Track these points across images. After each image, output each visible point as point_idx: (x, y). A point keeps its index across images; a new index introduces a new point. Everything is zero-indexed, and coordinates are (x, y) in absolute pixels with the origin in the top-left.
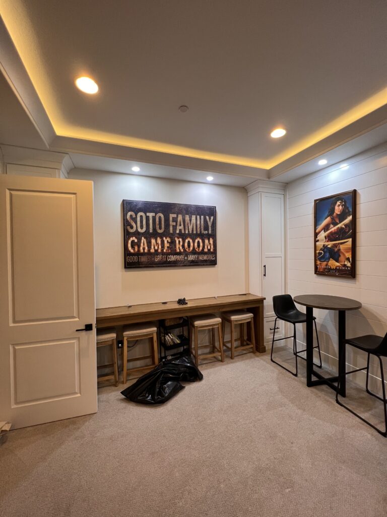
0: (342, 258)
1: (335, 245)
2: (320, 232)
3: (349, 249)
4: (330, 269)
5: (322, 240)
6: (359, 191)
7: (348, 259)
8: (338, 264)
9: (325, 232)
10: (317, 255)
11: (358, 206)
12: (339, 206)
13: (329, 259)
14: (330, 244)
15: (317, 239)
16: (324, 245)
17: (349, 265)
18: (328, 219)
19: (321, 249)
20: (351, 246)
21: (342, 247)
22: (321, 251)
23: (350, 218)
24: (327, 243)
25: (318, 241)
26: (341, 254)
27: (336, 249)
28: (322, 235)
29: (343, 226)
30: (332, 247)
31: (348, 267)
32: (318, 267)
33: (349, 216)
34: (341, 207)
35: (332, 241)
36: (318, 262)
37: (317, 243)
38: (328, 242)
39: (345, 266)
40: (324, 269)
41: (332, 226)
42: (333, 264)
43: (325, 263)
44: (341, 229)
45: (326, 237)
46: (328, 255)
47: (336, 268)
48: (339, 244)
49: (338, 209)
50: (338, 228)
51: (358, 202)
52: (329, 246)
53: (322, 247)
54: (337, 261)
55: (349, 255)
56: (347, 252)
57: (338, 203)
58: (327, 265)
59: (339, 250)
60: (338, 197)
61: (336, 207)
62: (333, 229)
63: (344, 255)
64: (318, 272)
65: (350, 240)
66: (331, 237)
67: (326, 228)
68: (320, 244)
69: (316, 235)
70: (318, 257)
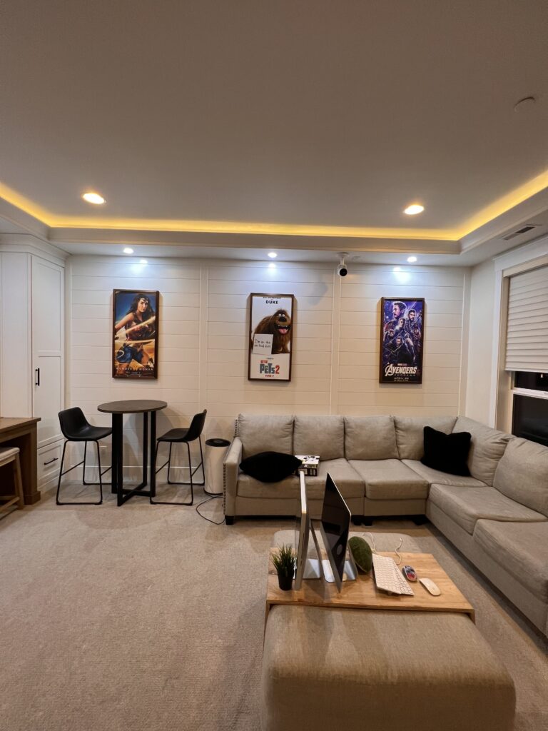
0: (145, 359)
1: (137, 345)
2: (119, 329)
3: (152, 349)
4: (132, 371)
5: (123, 338)
6: (162, 294)
7: (151, 360)
8: (140, 365)
9: (126, 329)
10: (116, 355)
11: (160, 308)
12: (142, 303)
13: (131, 359)
14: (132, 343)
15: (116, 336)
16: (124, 344)
17: (152, 365)
18: (130, 316)
19: (121, 349)
20: (154, 347)
21: (145, 347)
22: (121, 351)
23: (153, 318)
24: (128, 342)
25: (117, 338)
26: (144, 355)
27: (139, 350)
28: (123, 333)
29: (147, 326)
30: (134, 346)
31: (150, 368)
32: (117, 369)
33: (153, 316)
34: (144, 305)
35: (134, 339)
36: (118, 363)
37: (116, 341)
38: (129, 340)
39: (148, 367)
40: (125, 371)
41: (134, 323)
42: (135, 365)
43: (126, 364)
44: (143, 329)
45: (127, 335)
46: (129, 355)
47: (138, 370)
48: (142, 344)
49: (141, 307)
50: (141, 327)
51: (160, 304)
52: (131, 346)
53: (122, 345)
54: (140, 361)
55: (152, 356)
56: (150, 353)
57: (142, 300)
58: (128, 366)
59: (142, 350)
60: (140, 294)
61: (139, 304)
62: (135, 327)
63: (147, 355)
64: (116, 375)
65: (154, 340)
66: (134, 335)
67: (128, 325)
68: (120, 343)
69: (115, 331)
70: (117, 357)
